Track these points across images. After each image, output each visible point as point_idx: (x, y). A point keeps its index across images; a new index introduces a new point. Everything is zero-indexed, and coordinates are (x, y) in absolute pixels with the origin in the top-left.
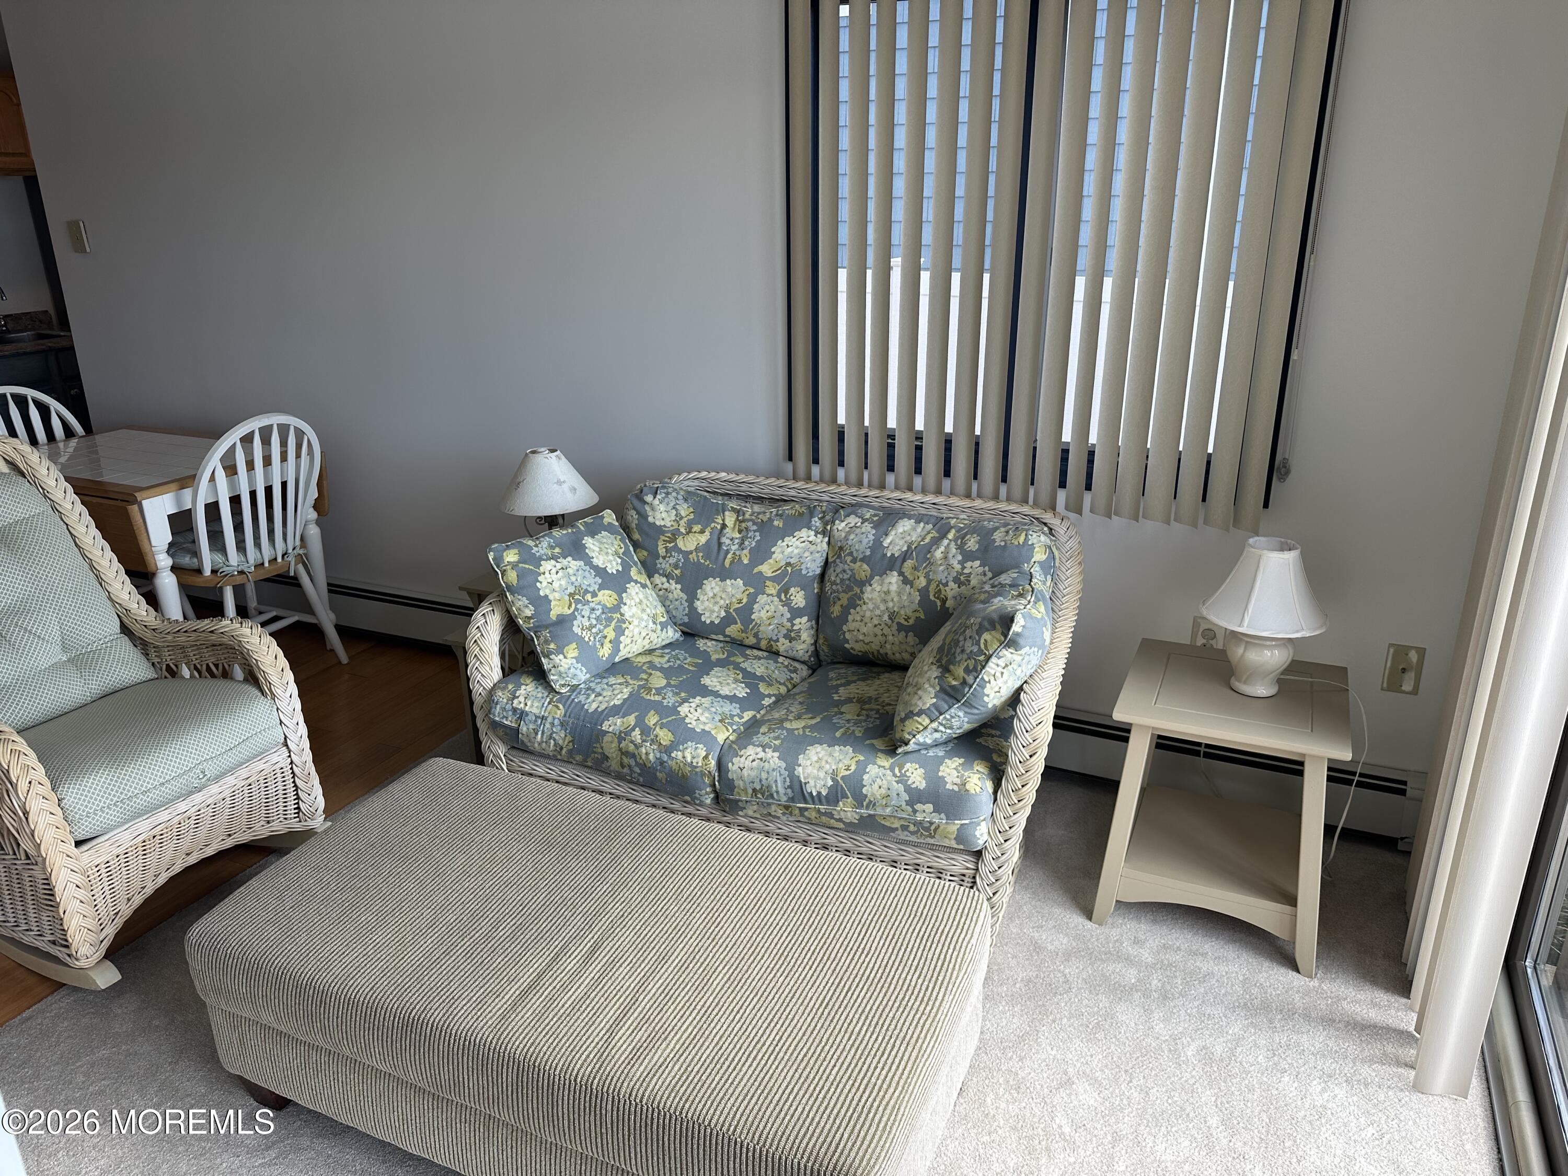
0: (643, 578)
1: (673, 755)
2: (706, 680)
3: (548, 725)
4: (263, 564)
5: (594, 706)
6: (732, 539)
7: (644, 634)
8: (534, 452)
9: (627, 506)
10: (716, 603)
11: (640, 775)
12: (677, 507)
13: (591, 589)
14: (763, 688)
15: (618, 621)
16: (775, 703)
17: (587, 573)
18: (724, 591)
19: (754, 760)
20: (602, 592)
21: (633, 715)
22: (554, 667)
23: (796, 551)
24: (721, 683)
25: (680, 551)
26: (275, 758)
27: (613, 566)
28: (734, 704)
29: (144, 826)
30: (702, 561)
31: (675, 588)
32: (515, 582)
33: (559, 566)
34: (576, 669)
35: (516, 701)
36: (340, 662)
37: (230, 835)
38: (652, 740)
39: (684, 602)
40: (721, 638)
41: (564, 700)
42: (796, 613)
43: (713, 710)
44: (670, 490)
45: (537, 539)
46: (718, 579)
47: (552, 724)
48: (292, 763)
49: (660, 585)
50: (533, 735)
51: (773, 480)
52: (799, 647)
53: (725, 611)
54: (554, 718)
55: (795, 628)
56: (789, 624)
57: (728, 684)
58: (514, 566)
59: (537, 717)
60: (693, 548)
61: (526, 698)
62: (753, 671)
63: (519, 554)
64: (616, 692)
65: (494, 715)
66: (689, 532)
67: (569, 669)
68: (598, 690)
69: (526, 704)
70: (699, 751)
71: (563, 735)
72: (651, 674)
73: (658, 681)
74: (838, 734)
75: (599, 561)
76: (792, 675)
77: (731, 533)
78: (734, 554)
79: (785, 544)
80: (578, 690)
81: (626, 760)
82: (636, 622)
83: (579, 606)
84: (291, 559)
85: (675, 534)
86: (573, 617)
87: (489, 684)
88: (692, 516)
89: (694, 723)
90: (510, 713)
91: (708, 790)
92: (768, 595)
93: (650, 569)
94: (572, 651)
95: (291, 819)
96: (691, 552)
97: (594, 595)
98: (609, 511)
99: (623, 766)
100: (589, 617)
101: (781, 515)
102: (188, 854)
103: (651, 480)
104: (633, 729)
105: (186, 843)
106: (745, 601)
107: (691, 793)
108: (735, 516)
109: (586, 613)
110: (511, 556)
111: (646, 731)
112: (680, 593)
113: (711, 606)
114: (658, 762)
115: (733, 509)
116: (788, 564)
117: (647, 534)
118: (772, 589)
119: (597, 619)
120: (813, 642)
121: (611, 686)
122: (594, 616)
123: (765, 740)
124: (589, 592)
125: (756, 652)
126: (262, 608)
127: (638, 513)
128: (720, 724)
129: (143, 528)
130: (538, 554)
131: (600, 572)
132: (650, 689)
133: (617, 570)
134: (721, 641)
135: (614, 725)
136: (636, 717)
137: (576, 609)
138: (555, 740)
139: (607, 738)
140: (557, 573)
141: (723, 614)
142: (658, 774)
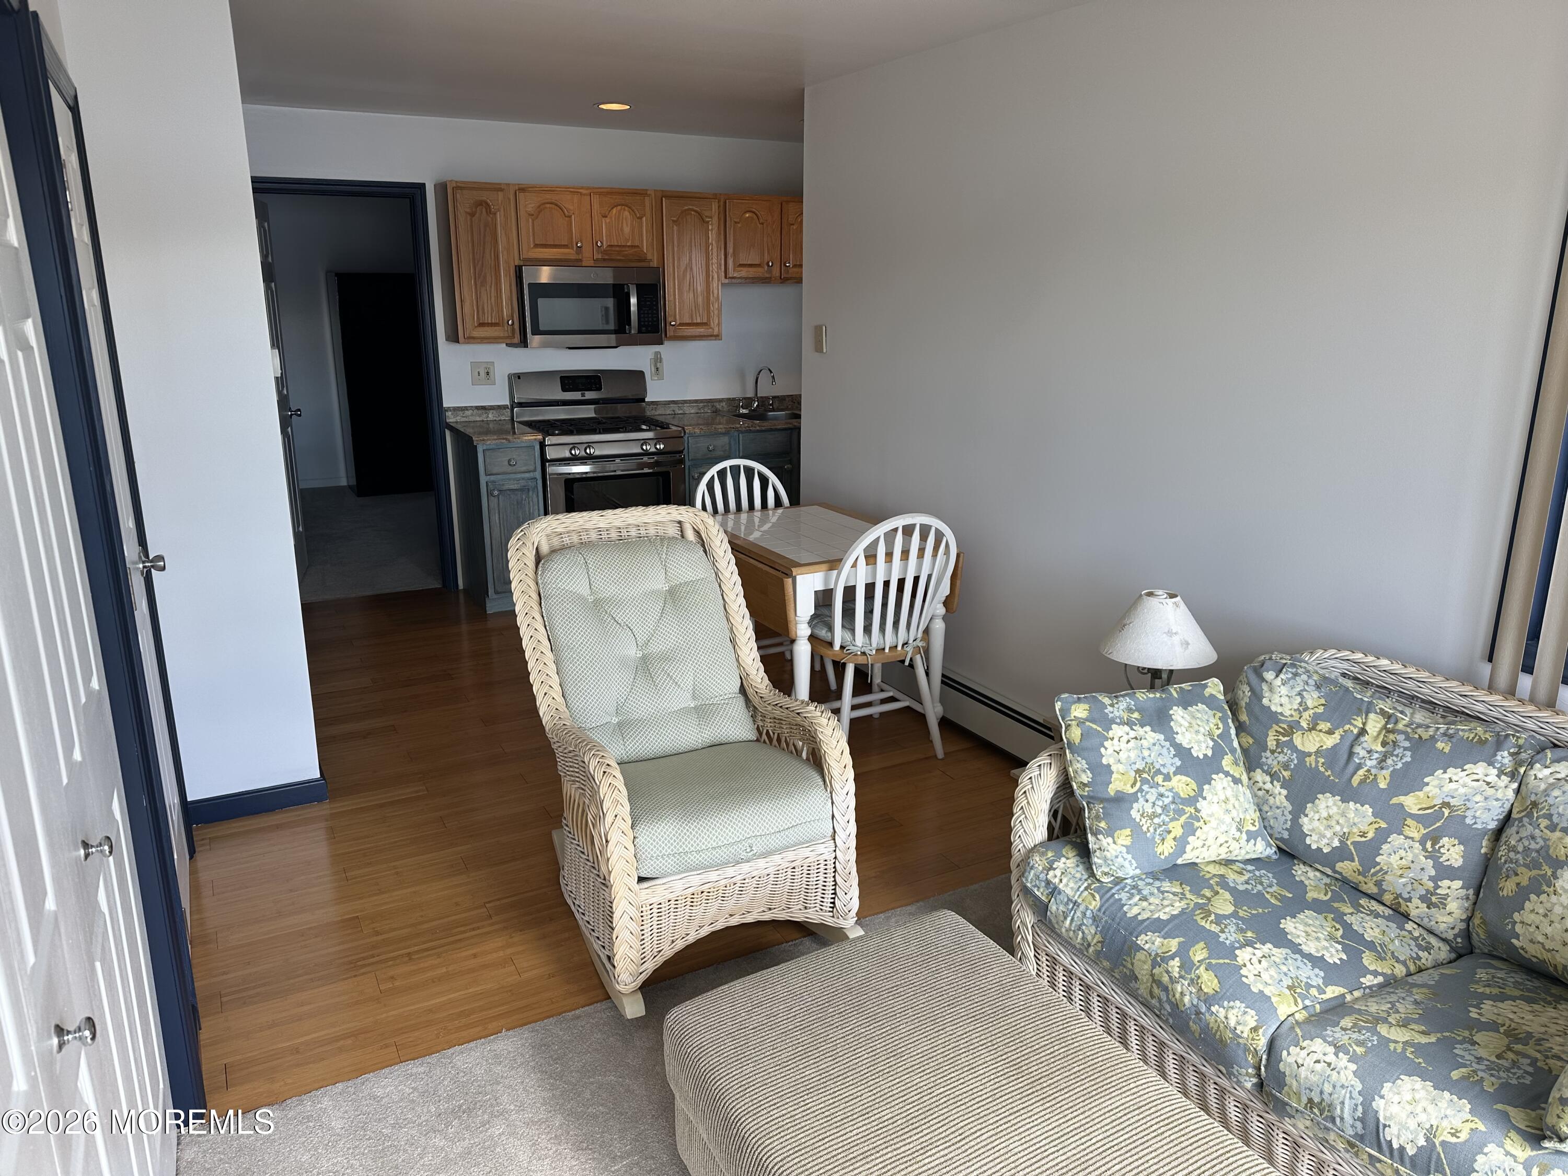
0: (1239, 771)
1: (1214, 1009)
2: (1288, 925)
3: (1079, 914)
4: (884, 649)
5: (1135, 910)
6: (1369, 752)
7: (1222, 839)
8: (1150, 594)
9: (1241, 678)
10: (1330, 827)
11: (1169, 1014)
12: (1304, 693)
13: (1165, 771)
14: (1368, 960)
15: (1191, 817)
16: (1381, 986)
17: (1165, 750)
18: (1343, 814)
19: (1318, 1061)
20: (1179, 777)
21: (1177, 940)
22: (1100, 849)
23: (1462, 791)
24: (1308, 934)
25: (1294, 749)
26: (821, 849)
27: (1201, 748)
28: (1317, 971)
29: (695, 880)
30: (1322, 769)
31: (1280, 795)
32: (1077, 741)
33: (1132, 734)
34: (1125, 859)
35: (1051, 873)
36: (936, 756)
37: (770, 909)
38: (1192, 980)
39: (1286, 813)
40: (1329, 872)
41: (1103, 891)
42: (1444, 872)
43: (1284, 968)
44: (1300, 671)
45: (1116, 697)
46: (1338, 798)
47: (1084, 914)
48: (835, 858)
49: (1261, 784)
50: (1062, 919)
51: (1455, 683)
52: (1440, 919)
53: (1341, 842)
54: (1087, 908)
55: (1438, 891)
56: (1431, 884)
57: (1318, 939)
58: (1081, 722)
59: (1069, 900)
60: (1313, 750)
61: (1063, 873)
62: (1361, 931)
63: (1090, 711)
64: (1166, 903)
65: (1027, 880)
66: (1312, 728)
67: (1117, 857)
68: (1145, 892)
69: (1061, 881)
70: (1248, 1018)
71: (1093, 932)
72: (1217, 893)
73: (1224, 905)
74: (1455, 1075)
75: (1184, 739)
76: (1420, 953)
77: (1372, 743)
78: (1368, 771)
79: (1447, 776)
80: (1122, 885)
81: (1156, 991)
82: (1214, 823)
83: (1145, 787)
84: (910, 649)
85: (1293, 727)
86: (1134, 798)
87: (1030, 844)
88: (1321, 710)
89: (1251, 978)
90: (1043, 884)
91: (1250, 1071)
92: (1407, 837)
93: (1251, 762)
94: (1124, 837)
95: (826, 912)
96: (1309, 755)
97: (1167, 778)
98: (1216, 680)
99: (1151, 993)
100: (1154, 804)
101: (1451, 737)
102: (731, 915)
103: (1280, 652)
104: (1172, 958)
105: (730, 905)
106: (1370, 835)
107: (1229, 1064)
108: (1383, 722)
109: (1152, 797)
110: (1079, 711)
111: (1188, 965)
112: (1284, 800)
113: (1322, 828)
114: (1193, 1009)
115: (1382, 712)
116: (1446, 805)
117: (1257, 719)
118: (1414, 830)
119: (1164, 808)
120: (1464, 917)
121: (1163, 893)
122: (1160, 803)
123: (1344, 1039)
124: (1161, 773)
125: (1375, 905)
126: (885, 686)
127: (1252, 690)
128: (1287, 992)
129: (792, 599)
130: (1111, 715)
131: (1182, 752)
132: (1209, 912)
133: (1205, 755)
134: (1328, 876)
135: (1151, 942)
136: (1179, 943)
137: (1140, 790)
138: (1083, 933)
139: (1140, 956)
140: (1128, 741)
141: (1336, 843)
142: (1191, 1023)
